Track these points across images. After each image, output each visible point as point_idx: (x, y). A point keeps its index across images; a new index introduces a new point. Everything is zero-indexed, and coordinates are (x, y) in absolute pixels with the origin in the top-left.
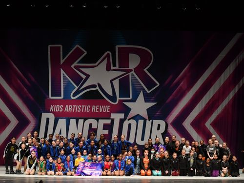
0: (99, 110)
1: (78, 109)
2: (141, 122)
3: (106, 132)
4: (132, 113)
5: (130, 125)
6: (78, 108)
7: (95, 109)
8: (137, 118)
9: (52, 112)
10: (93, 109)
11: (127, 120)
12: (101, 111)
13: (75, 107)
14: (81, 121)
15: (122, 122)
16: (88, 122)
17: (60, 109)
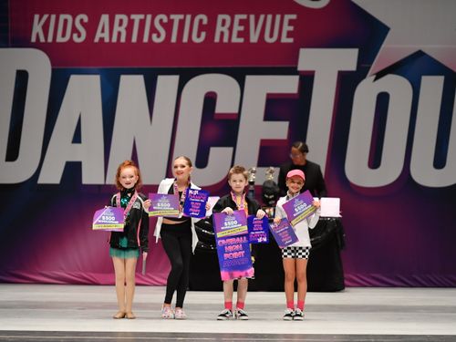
0: (245, 34)
1: (153, 30)
2: (433, 87)
3: (280, 130)
4: (393, 48)
5: (383, 100)
6: (154, 28)
7: (227, 29)
8: (414, 66)
9: (38, 45)
10: (219, 29)
11: (370, 79)
12: (254, 38)
13: (142, 23)
14: (167, 84)
15: (347, 84)
16: (200, 85)
17: (74, 30)
